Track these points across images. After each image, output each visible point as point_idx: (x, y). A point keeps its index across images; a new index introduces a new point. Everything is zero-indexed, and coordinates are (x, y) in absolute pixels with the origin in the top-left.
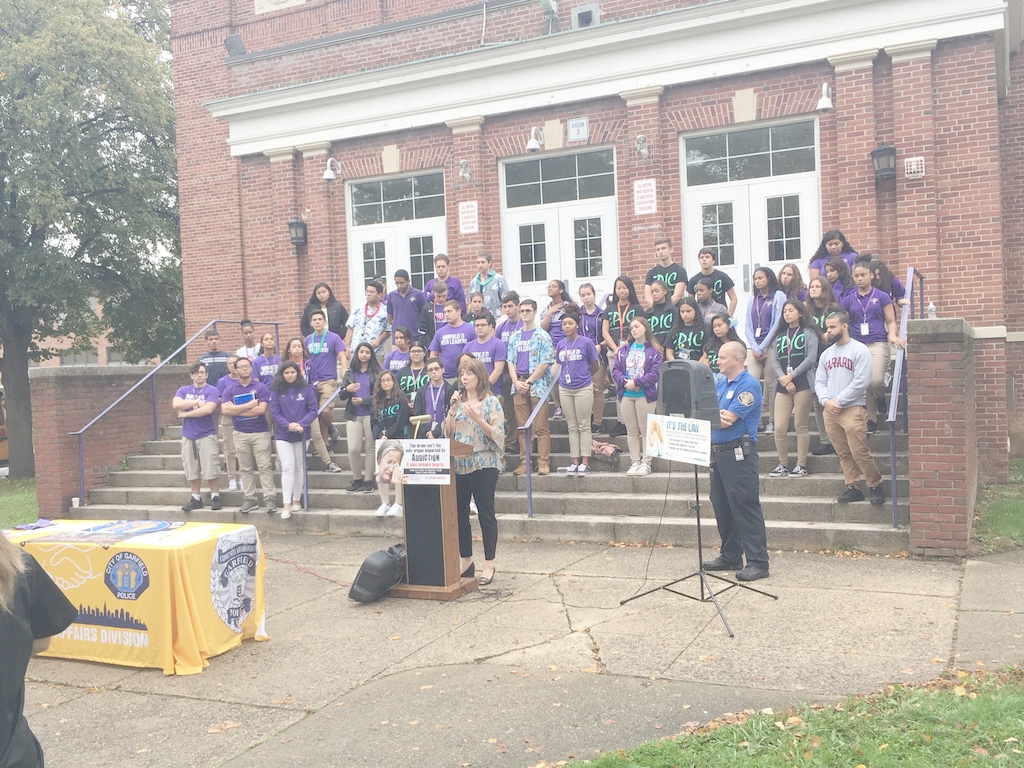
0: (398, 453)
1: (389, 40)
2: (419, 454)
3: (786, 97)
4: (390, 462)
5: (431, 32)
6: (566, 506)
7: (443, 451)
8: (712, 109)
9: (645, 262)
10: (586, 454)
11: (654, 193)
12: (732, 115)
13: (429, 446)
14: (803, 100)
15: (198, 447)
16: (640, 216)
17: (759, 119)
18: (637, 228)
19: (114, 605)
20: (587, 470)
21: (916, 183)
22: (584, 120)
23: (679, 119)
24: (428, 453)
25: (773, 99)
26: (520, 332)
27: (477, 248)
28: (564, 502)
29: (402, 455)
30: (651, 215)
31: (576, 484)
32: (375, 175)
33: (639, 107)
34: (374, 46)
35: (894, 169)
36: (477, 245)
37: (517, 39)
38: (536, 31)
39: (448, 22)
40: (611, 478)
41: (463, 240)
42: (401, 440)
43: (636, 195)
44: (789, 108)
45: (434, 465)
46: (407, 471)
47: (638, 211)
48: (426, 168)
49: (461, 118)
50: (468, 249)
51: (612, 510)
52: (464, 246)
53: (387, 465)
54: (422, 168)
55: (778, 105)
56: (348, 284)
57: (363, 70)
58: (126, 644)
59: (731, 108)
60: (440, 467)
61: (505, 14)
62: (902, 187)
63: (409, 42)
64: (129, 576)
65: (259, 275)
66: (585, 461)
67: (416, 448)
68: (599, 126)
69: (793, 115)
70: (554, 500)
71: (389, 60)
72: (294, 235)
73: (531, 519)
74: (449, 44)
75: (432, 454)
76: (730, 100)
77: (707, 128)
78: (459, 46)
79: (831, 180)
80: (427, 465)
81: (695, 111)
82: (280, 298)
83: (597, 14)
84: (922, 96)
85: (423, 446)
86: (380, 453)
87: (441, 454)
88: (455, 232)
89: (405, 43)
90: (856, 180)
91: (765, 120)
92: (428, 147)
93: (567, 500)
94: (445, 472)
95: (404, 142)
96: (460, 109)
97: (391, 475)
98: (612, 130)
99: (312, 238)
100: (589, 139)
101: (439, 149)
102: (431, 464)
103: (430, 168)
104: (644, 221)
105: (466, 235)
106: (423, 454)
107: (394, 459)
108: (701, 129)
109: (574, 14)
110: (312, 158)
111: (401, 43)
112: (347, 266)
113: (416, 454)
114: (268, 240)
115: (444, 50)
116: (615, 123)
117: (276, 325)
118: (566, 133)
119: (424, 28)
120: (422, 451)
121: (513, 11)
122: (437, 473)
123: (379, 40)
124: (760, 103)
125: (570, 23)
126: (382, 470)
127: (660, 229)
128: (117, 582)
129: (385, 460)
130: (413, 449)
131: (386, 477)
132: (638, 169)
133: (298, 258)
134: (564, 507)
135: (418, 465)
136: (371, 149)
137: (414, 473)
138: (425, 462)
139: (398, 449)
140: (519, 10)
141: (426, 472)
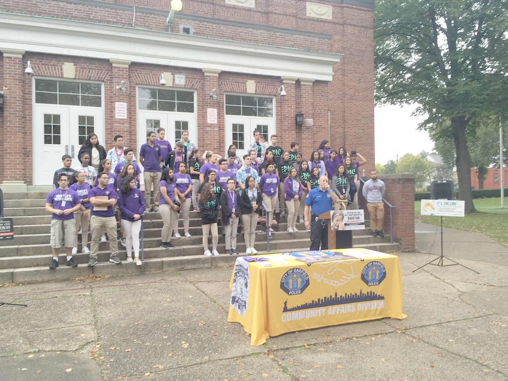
0: (341, 217)
1: (72, 6)
2: (350, 217)
3: (265, 87)
4: (337, 221)
5: (100, 10)
7: (361, 215)
8: (238, 85)
9: (211, 144)
11: (216, 115)
12: (246, 89)
13: (355, 213)
14: (271, 90)
15: (66, 227)
16: (210, 124)
17: (255, 94)
18: (208, 129)
19: (366, 289)
21: (308, 128)
22: (183, 76)
23: (225, 86)
25: (261, 87)
27: (125, 127)
29: (343, 217)
30: (214, 124)
32: (56, 77)
33: (210, 77)
34: (61, 6)
35: (302, 121)
36: (125, 125)
37: (151, 29)
38: (162, 28)
39: (112, 9)
41: (117, 121)
42: (343, 211)
43: (208, 115)
44: (266, 92)
45: (357, 221)
47: (209, 121)
48: (92, 80)
49: (118, 59)
50: (120, 127)
52: (117, 125)
54: (90, 79)
55: (263, 89)
56: (31, 136)
57: (54, 17)
58: (372, 309)
59: (246, 86)
60: (360, 222)
61: (145, 15)
62: (304, 128)
63: (86, 11)
64: (375, 273)
67: (349, 214)
68: (190, 80)
69: (267, 95)
70: (272, 244)
71: (72, 17)
74: (112, 20)
75: (356, 216)
76: (245, 83)
77: (236, 92)
78: (118, 23)
79: (280, 122)
81: (231, 84)
83: (192, 31)
84: (310, 98)
88: (112, 117)
89: (83, 11)
90: (289, 124)
91: (258, 94)
92: (95, 69)
94: (362, 224)
95: (78, 63)
96: (118, 54)
97: (338, 226)
98: (196, 83)
99: (8, 105)
100: (185, 85)
101: (101, 72)
103: (95, 80)
104: (211, 126)
105: (119, 119)
107: (339, 219)
108: (234, 92)
109: (181, 27)
110: (11, 58)
111: (81, 10)
115: (109, 22)
116: (197, 81)
118: (174, 80)
119: (96, 7)
120: (352, 215)
121: (149, 15)
122: (359, 225)
123: (65, 4)
124: (256, 87)
125: (179, 30)
126: (334, 224)
127: (218, 131)
128: (368, 278)
129: (335, 220)
131: (336, 228)
132: (209, 103)
135: (350, 221)
136: (54, 62)
137: (349, 225)
138: (353, 220)
139: (341, 214)
140: (152, 16)
141: (354, 224)
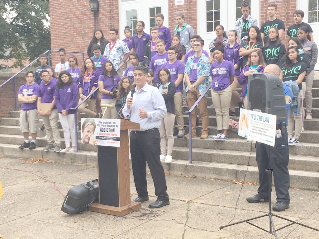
0: (93, 127)
2: (104, 128)
4: (88, 132)
6: (211, 158)
7: (117, 126)
10: (226, 128)
13: (110, 123)
15: (28, 116)
20: (226, 137)
24: (109, 127)
26: (193, 57)
28: (210, 155)
29: (95, 127)
31: (219, 145)
36: (183, 11)
40: (239, 143)
41: (177, 9)
42: (95, 119)
45: (112, 135)
46: (97, 138)
51: (237, 161)
53: (87, 133)
60: (115, 136)
65: (76, 28)
66: (225, 132)
67: (103, 124)
70: (205, 154)
72: (92, 7)
73: (190, 164)
75: (111, 128)
80: (108, 134)
82: (86, 39)
85: (106, 123)
86: (84, 125)
87: (115, 128)
88: (173, 5)
93: (212, 154)
94: (117, 139)
97: (89, 139)
99: (101, 8)
102: (110, 134)
105: (178, 6)
106: (106, 127)
107: (91, 130)
112: (118, 23)
113: (103, 127)
114: (81, 10)
117: (83, 53)
120: (105, 126)
122: (114, 140)
126: (84, 136)
127: (284, 1)
129: (86, 130)
130: (101, 124)
131: (87, 140)
133: (95, 19)
134: (210, 158)
135: (103, 134)
137: (101, 139)
138: (107, 133)
139: (93, 124)
141: (107, 138)
